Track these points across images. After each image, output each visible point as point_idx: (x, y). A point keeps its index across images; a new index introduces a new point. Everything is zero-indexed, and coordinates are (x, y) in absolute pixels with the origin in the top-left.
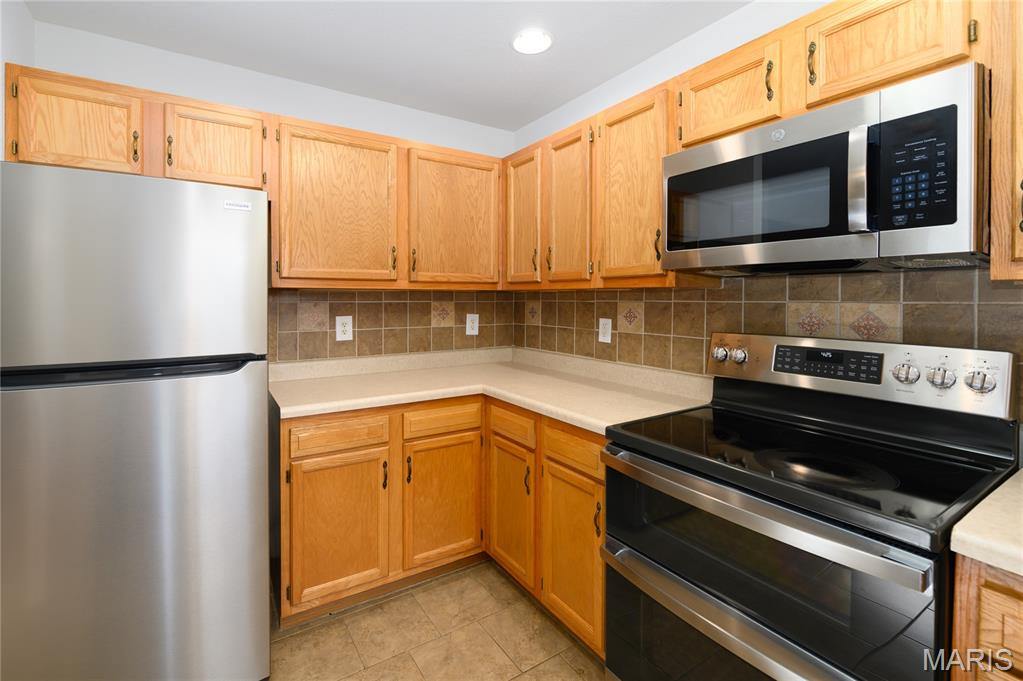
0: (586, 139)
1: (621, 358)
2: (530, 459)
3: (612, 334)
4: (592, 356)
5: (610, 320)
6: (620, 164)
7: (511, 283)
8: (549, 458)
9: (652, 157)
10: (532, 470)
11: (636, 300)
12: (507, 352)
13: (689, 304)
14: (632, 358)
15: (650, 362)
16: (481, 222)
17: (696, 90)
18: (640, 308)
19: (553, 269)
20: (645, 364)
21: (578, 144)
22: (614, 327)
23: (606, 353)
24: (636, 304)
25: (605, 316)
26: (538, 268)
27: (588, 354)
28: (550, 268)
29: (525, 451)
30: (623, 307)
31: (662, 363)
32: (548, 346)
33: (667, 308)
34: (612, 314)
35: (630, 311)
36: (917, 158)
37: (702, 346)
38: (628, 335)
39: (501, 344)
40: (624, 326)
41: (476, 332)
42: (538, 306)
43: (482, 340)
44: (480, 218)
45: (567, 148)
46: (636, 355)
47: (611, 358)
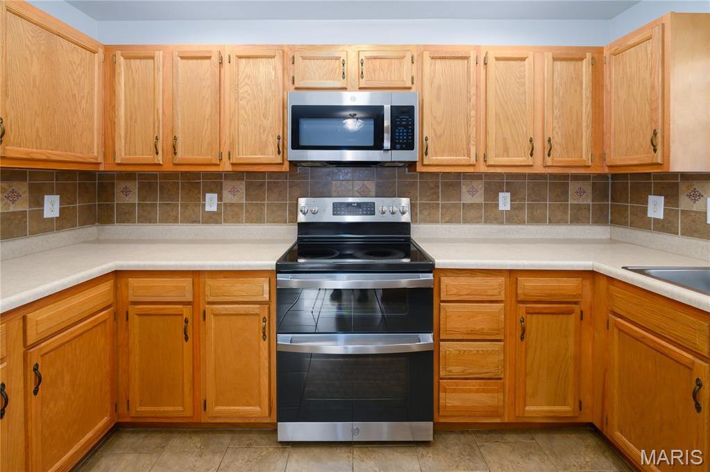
0: (215, 59)
1: (226, 221)
2: (187, 311)
3: (218, 204)
4: (199, 222)
5: (216, 195)
6: (247, 86)
7: (119, 164)
8: (210, 303)
9: (273, 88)
10: (190, 320)
11: (238, 179)
12: (92, 231)
13: (278, 182)
14: (236, 219)
15: (250, 220)
16: (84, 101)
17: (304, 58)
18: (242, 186)
19: (179, 155)
20: (246, 223)
21: (207, 61)
22: (220, 199)
23: (213, 218)
24: (238, 182)
25: (211, 191)
26: (160, 152)
27: (193, 222)
28: (175, 154)
29: (181, 306)
30: (227, 185)
31: (259, 220)
32: (147, 219)
33: (262, 185)
34: (218, 189)
35: (234, 187)
36: (403, 123)
37: (286, 207)
38: (232, 205)
39: (84, 223)
40: (228, 197)
41: (56, 214)
42: (134, 186)
43: (64, 221)
44: (83, 97)
45: (195, 61)
46: (239, 218)
47: (217, 222)
